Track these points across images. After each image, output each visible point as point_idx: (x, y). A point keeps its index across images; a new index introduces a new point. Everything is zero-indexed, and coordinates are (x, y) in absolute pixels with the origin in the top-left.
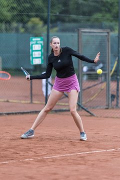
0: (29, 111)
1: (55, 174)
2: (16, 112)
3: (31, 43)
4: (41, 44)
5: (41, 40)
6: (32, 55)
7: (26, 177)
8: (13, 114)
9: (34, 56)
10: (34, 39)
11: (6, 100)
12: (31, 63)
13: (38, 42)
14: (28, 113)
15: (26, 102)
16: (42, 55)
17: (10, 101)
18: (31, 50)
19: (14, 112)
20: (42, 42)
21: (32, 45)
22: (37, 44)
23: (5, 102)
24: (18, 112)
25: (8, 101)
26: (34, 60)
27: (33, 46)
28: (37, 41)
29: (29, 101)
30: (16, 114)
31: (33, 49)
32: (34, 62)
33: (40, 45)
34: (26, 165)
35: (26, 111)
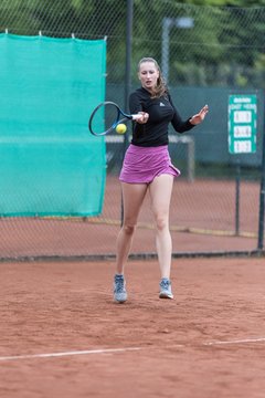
0: (222, 251)
1: (226, 373)
2: (194, 252)
3: (231, 107)
4: (252, 111)
5: (252, 103)
6: (232, 133)
7: (164, 377)
8: (187, 256)
9: (235, 136)
10: (236, 100)
11: (183, 228)
12: (230, 150)
13: (246, 106)
14: (220, 255)
15: (226, 233)
16: (252, 134)
17: (192, 229)
18: (229, 123)
19: (189, 252)
20: (254, 107)
21: (232, 111)
22: (243, 109)
23: (181, 231)
24: (200, 252)
25: (187, 231)
26: (236, 143)
27: (235, 113)
28: (243, 104)
29: (232, 233)
30: (193, 256)
31: (235, 121)
32: (235, 147)
33: (250, 113)
34: (173, 356)
35: (215, 251)
